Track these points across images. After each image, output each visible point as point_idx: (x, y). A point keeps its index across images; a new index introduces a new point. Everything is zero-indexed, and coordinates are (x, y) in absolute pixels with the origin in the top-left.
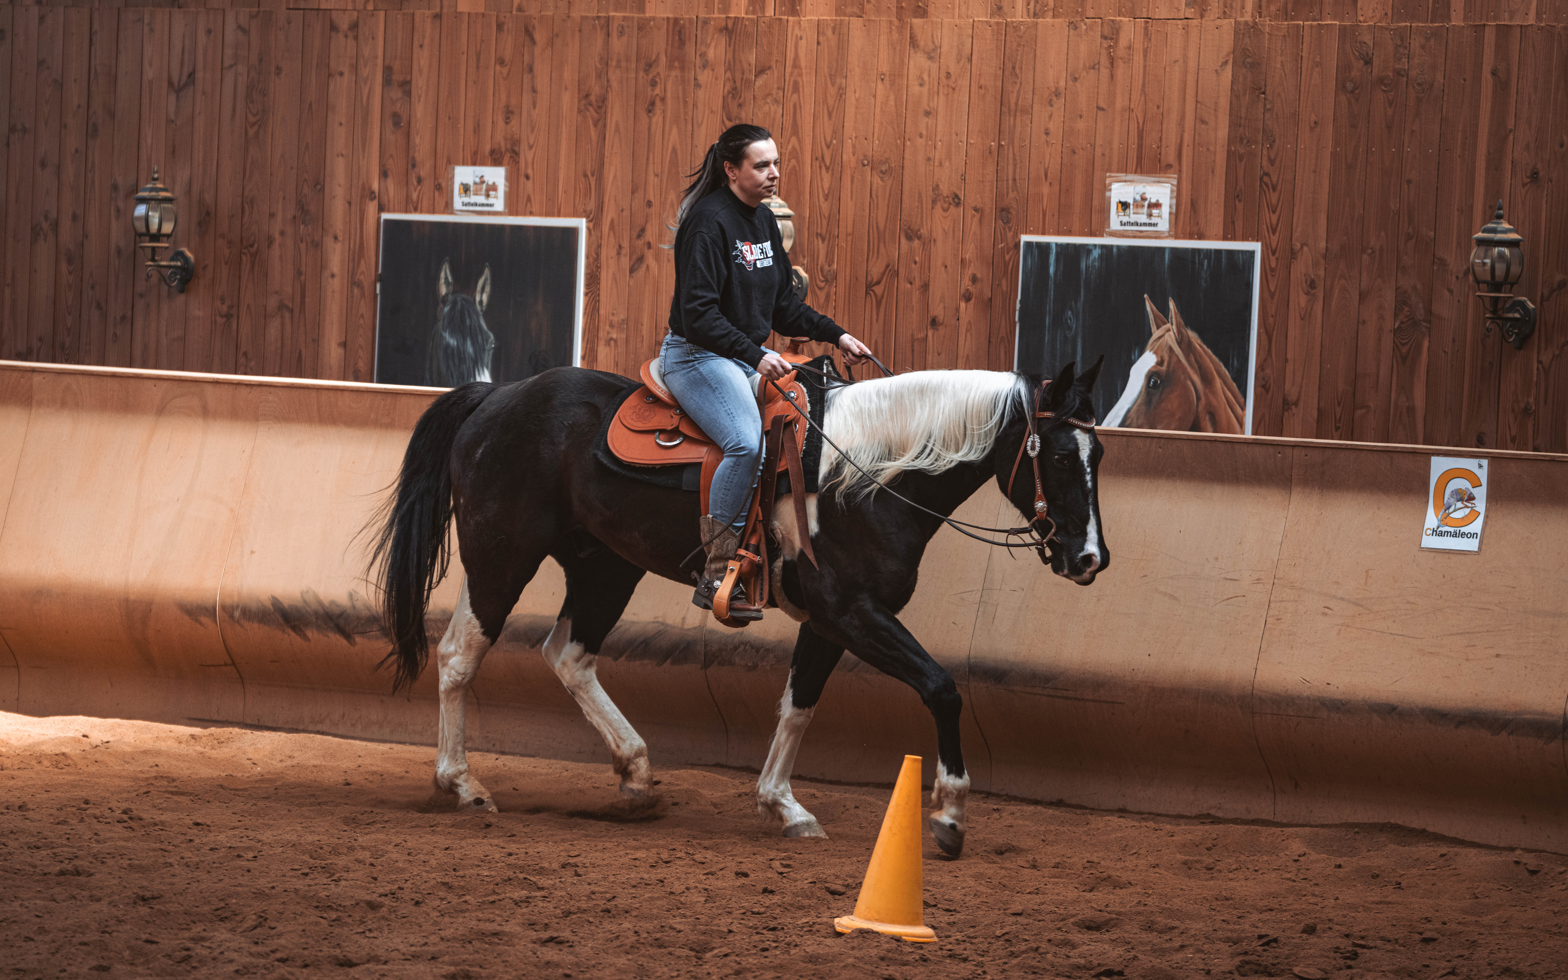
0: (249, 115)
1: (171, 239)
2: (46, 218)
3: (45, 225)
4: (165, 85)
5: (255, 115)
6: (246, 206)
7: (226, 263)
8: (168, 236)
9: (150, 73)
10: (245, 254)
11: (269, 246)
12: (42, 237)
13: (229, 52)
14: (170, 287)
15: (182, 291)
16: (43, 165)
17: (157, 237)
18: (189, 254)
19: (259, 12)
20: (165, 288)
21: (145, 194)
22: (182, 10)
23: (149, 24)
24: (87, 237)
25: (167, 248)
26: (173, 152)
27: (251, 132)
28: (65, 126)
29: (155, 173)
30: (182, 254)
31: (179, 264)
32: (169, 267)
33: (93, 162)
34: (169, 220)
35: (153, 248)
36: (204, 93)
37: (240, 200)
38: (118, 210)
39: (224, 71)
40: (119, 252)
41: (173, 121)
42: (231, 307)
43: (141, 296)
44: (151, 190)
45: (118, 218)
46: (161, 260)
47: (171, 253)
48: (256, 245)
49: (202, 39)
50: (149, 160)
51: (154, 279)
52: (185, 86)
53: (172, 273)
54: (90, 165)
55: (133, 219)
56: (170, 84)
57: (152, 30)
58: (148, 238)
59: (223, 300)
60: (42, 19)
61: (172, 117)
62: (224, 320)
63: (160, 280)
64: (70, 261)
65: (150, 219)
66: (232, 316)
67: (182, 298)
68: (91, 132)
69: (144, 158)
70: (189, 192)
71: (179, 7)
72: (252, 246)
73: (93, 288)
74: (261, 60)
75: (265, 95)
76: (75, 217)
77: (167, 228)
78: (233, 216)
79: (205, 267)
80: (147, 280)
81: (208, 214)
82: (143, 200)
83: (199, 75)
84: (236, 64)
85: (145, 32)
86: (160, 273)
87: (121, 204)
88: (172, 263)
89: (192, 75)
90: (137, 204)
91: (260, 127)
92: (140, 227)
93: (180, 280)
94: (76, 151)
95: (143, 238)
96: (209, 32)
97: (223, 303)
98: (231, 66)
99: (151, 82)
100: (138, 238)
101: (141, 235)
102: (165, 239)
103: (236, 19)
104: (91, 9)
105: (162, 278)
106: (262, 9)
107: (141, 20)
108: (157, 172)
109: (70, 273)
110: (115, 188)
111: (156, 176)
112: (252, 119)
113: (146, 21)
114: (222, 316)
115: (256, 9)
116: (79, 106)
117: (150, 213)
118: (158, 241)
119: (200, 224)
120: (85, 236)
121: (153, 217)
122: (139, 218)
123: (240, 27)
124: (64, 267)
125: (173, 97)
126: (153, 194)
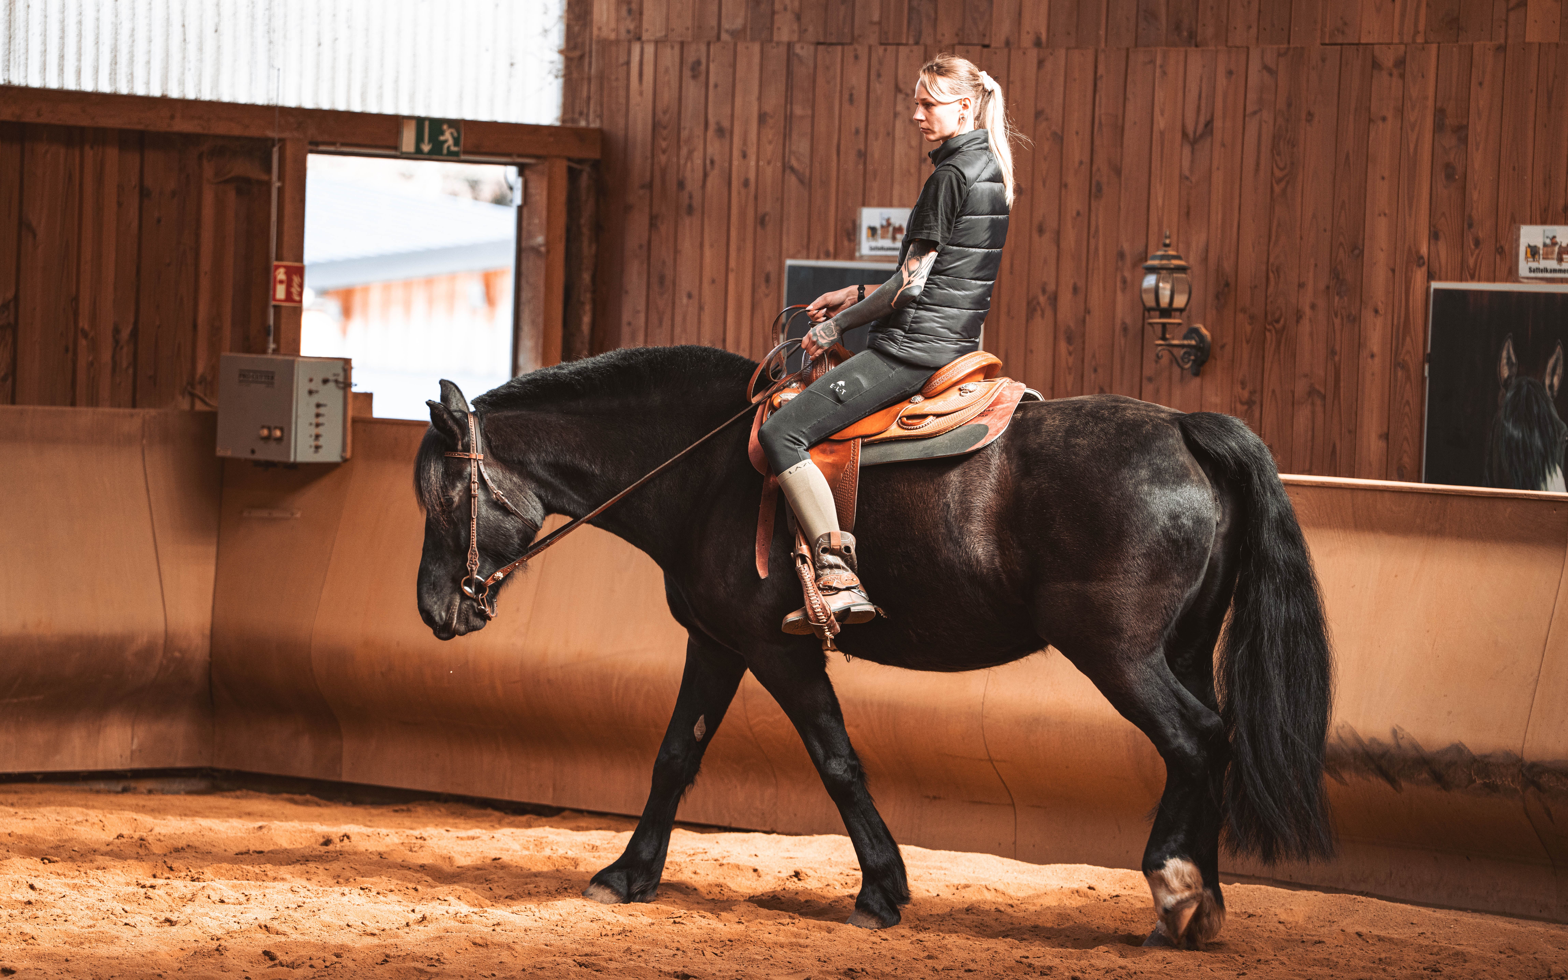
0: (1276, 170)
1: (1185, 314)
2: (1044, 291)
3: (1042, 299)
4: (1179, 136)
5: (1281, 169)
6: (1271, 275)
7: (1248, 342)
8: (1181, 310)
9: (1161, 123)
10: (1270, 331)
11: (1298, 322)
12: (1039, 312)
13: (1252, 96)
14: (1182, 369)
15: (1197, 374)
16: (1041, 230)
17: (1168, 312)
18: (1204, 331)
19: (1288, 49)
20: (1176, 371)
21: (1155, 263)
22: (1200, 49)
23: (1161, 66)
24: (1089, 312)
25: (1179, 324)
26: (1188, 214)
27: (1277, 189)
28: (1066, 186)
29: (1166, 237)
30: (1196, 331)
31: (1193, 342)
32: (1182, 346)
33: (1097, 227)
34: (1181, 292)
35: (1164, 325)
36: (1223, 145)
37: (1264, 268)
38: (1124, 281)
39: (1247, 119)
40: (1125, 329)
41: (1187, 178)
42: (1252, 393)
43: (1150, 379)
44: (1162, 257)
45: (1124, 290)
46: (1173, 339)
47: (1184, 330)
48: (1282, 321)
49: (1222, 81)
50: (1160, 224)
51: (1165, 361)
52: (1202, 136)
53: (1185, 353)
54: (1093, 229)
55: (1141, 291)
56: (1185, 134)
57: (1164, 73)
58: (1157, 313)
59: (1243, 384)
60: (1041, 63)
61: (1187, 173)
62: (1246, 407)
63: (1171, 362)
64: (1069, 340)
65: (1161, 292)
66: (1254, 402)
67: (1196, 382)
68: (1095, 191)
69: (1153, 220)
70: (1205, 259)
71: (1197, 46)
72: (1278, 321)
73: (1095, 371)
74: (1289, 105)
75: (1294, 146)
76: (1075, 290)
77: (1180, 301)
78: (1256, 287)
79: (1223, 347)
80: (1157, 362)
81: (1227, 285)
82: (1152, 270)
83: (1218, 124)
84: (1260, 110)
85: (1157, 74)
86: (1171, 352)
87: (1128, 275)
88: (1186, 342)
89: (1209, 124)
90: (1146, 274)
91: (1288, 182)
92: (1150, 301)
93: (1194, 361)
94: (1078, 214)
95: (1152, 313)
96: (1230, 73)
97: (1243, 388)
98: (1255, 113)
99: (1162, 133)
100: (1146, 313)
101: (1150, 310)
102: (1178, 313)
103: (1262, 58)
104: (1096, 51)
105: (1174, 359)
106: (1292, 46)
107: (1152, 62)
108: (1169, 237)
109: (1070, 354)
110: (1121, 255)
111: (1167, 241)
112: (1278, 174)
113: (1158, 62)
114: (1242, 403)
115: (1285, 46)
116: (1081, 163)
117: (1161, 285)
118: (1170, 317)
119: (1217, 297)
120: (1087, 311)
121: (1164, 288)
122: (1147, 291)
123: (1266, 68)
124: (1063, 346)
125: (1187, 150)
126: (1164, 262)
